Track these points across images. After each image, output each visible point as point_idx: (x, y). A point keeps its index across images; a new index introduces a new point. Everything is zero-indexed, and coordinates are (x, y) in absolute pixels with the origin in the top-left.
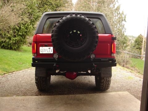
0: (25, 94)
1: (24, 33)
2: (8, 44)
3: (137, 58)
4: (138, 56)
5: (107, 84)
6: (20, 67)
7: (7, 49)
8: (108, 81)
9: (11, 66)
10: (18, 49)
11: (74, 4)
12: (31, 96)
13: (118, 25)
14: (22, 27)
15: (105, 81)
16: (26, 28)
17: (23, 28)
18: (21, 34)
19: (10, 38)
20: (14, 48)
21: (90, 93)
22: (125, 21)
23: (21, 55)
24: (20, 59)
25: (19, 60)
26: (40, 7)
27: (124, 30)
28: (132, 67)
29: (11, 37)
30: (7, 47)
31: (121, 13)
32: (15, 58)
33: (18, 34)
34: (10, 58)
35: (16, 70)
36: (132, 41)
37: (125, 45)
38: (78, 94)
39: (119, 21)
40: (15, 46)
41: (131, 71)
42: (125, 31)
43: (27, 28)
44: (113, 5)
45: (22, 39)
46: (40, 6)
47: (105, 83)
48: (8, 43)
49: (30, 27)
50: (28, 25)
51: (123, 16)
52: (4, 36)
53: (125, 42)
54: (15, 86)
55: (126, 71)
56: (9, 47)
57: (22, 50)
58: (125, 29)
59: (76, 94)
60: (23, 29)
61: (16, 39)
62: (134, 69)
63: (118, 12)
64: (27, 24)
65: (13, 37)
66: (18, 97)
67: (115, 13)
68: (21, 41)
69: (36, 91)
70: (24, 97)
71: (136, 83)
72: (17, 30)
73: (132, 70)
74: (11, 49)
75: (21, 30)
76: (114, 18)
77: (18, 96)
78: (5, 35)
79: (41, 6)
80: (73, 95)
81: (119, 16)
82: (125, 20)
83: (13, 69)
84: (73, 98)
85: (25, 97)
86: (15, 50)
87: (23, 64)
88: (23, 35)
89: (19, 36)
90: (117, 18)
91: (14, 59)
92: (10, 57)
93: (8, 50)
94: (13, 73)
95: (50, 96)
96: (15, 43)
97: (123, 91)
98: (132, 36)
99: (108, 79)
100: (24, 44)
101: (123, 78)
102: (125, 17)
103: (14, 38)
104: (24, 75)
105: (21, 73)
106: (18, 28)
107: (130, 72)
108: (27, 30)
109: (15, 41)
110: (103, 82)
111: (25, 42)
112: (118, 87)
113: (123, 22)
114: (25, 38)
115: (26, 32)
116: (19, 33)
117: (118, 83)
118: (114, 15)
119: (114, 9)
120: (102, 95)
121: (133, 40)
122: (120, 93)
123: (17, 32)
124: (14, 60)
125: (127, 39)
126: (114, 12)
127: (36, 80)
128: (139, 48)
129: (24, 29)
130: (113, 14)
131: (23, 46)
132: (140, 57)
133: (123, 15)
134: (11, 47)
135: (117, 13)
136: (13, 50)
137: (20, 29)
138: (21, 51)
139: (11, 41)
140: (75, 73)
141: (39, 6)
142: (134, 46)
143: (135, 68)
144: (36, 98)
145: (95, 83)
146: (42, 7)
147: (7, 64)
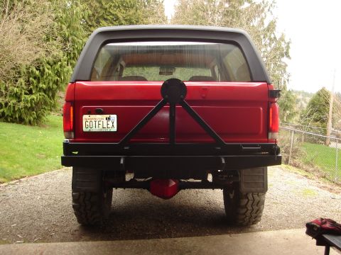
0: (46, 237)
1: (51, 84)
2: (14, 111)
3: (316, 143)
4: (319, 138)
5: (255, 211)
6: (39, 165)
7: (12, 122)
8: (258, 203)
9: (18, 163)
10: (37, 123)
11: (169, 18)
12: (62, 241)
13: (272, 66)
14: (47, 70)
15: (250, 202)
16: (56, 74)
17: (50, 72)
18: (44, 86)
19: (18, 97)
20: (27, 120)
21: (211, 234)
22: (288, 57)
23: (44, 136)
24: (41, 146)
25: (38, 148)
26: (90, 26)
27: (285, 76)
28: (307, 163)
29: (21, 94)
30: (12, 116)
31: (278, 37)
32: (28, 143)
33: (37, 87)
34: (18, 144)
35: (28, 173)
36: (303, 102)
37: (288, 112)
38: (181, 236)
39: (275, 57)
40: (31, 115)
41: (306, 174)
42: (288, 80)
43: (58, 74)
44: (259, 19)
45: (48, 100)
46: (90, 23)
47: (249, 208)
48: (14, 107)
49: (65, 70)
50: (61, 66)
51: (283, 45)
52: (4, 91)
53: (289, 105)
54: (22, 216)
55: (296, 175)
56: (16, 118)
57: (48, 123)
58: (289, 76)
59: (176, 236)
60: (49, 75)
61: (33, 99)
62: (311, 169)
63: (272, 36)
64: (59, 63)
65: (26, 94)
66: (27, 244)
67: (264, 37)
68: (46, 103)
69: (75, 228)
70: (42, 244)
71: (324, 204)
72: (35, 78)
73: (306, 171)
74: (21, 121)
75: (45, 77)
76: (263, 50)
77: (29, 242)
78: (6, 89)
79: (93, 22)
80: (168, 240)
81: (273, 45)
82: (287, 53)
83: (23, 171)
84: (169, 247)
85: (45, 244)
86: (30, 123)
87: (46, 158)
88: (49, 89)
89: (40, 91)
90: (269, 49)
91: (26, 145)
92: (16, 141)
93: (14, 124)
94: (20, 181)
95: (109, 242)
96: (32, 109)
97: (295, 227)
98: (303, 92)
99: (257, 198)
100: (51, 110)
101: (291, 194)
102: (288, 47)
103: (27, 96)
104: (48, 186)
105: (40, 180)
106: (37, 72)
107: (306, 176)
108: (59, 76)
109: (31, 102)
110: (245, 206)
111: (54, 106)
112: (280, 217)
113: (285, 59)
114: (53, 96)
115: (56, 83)
116: (41, 85)
117: (280, 206)
118: (263, 43)
119: (262, 28)
120: (241, 239)
121: (305, 102)
122: (288, 232)
123: (35, 81)
124: (25, 148)
125: (291, 98)
126: (262, 37)
127: (75, 199)
128: (320, 118)
129: (53, 75)
130: (259, 40)
131: (49, 114)
132: (324, 140)
133: (283, 43)
134: (20, 117)
135: (270, 39)
136: (25, 124)
137: (42, 76)
138: (44, 126)
139: (22, 104)
140: (173, 183)
141: (87, 23)
142: (309, 116)
143: (313, 167)
144: (75, 247)
145: (222, 206)
146: (95, 24)
147: (7, 158)
